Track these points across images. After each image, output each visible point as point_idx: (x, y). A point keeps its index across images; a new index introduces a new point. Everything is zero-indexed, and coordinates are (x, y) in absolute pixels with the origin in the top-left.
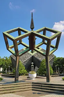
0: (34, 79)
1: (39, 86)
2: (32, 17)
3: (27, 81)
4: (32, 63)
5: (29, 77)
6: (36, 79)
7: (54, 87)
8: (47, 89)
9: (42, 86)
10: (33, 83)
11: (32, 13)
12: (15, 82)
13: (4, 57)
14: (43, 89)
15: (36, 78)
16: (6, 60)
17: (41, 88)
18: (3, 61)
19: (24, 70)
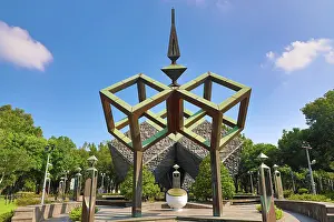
0: (180, 210)
2: (173, 22)
3: (163, 214)
4: (176, 166)
5: (167, 206)
6: (186, 210)
10: (178, 218)
11: (173, 11)
12: (133, 216)
13: (86, 144)
15: (187, 206)
16: (91, 154)
18: (82, 156)
19: (152, 186)
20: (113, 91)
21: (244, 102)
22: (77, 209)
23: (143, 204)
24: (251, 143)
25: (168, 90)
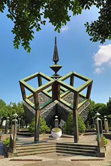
0: (58, 139)
1: (65, 147)
2: (56, 43)
3: (49, 141)
4: (56, 116)
5: (51, 136)
6: (61, 139)
7: (82, 149)
8: (73, 151)
9: (67, 147)
10: (57, 144)
11: (56, 38)
12: (35, 143)
13: (11, 103)
14: (69, 150)
15: (62, 137)
16: (13, 108)
17: (67, 150)
18: (9, 109)
19: (44, 126)
20: (26, 81)
21: (89, 87)
22: (7, 139)
23: (40, 135)
24: (94, 103)
25: (53, 80)
